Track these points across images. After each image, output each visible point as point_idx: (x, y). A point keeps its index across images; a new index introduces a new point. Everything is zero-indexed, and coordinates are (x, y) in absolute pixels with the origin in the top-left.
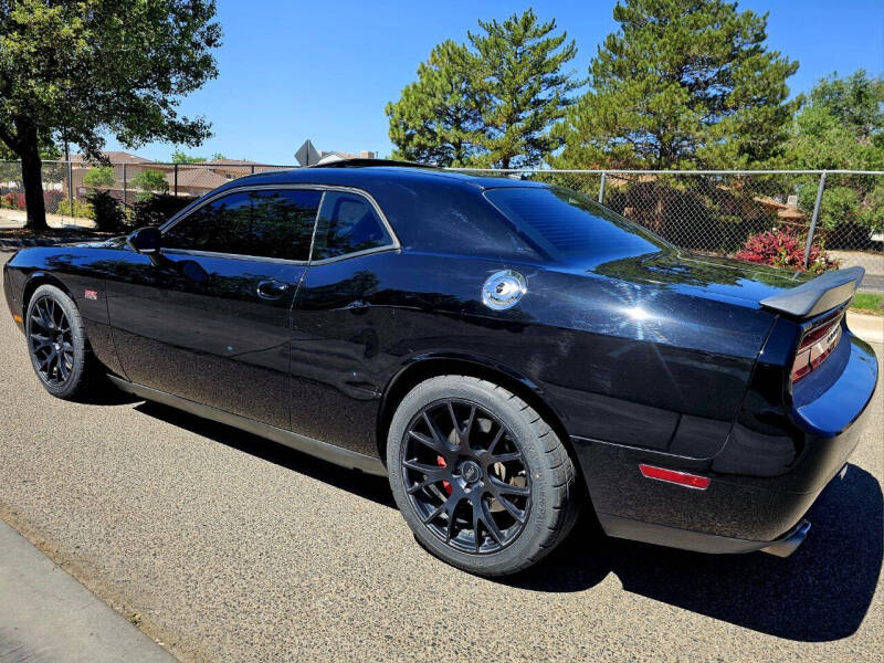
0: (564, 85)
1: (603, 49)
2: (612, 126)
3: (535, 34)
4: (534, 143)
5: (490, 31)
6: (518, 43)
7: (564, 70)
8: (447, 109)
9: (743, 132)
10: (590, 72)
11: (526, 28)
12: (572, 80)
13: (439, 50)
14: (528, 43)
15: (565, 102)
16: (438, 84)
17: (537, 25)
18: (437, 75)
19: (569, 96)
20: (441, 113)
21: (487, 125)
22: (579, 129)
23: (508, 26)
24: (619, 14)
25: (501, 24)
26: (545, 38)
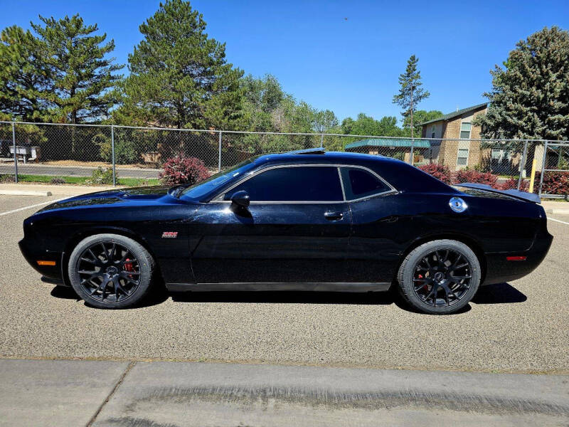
0: (109, 67)
1: (137, 49)
3: (84, 32)
4: (94, 103)
5: (49, 23)
6: (71, 35)
7: (107, 57)
8: (21, 74)
9: (224, 105)
10: (129, 61)
11: (78, 26)
12: (114, 63)
13: (8, 31)
14: (80, 37)
15: (113, 78)
16: (14, 56)
17: (86, 24)
18: (10, 49)
19: (113, 74)
20: (16, 76)
21: (54, 88)
23: (63, 23)
24: (144, 30)
25: (57, 20)
26: (92, 35)
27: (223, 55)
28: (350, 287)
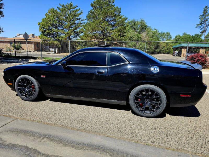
0: (80, 20)
1: (89, 12)
2: (93, 30)
3: (73, 8)
4: (76, 33)
5: (62, 6)
6: (69, 10)
7: (80, 16)
8: (54, 24)
9: (119, 31)
10: (87, 17)
11: (71, 6)
12: (82, 19)
13: (50, 10)
14: (72, 10)
15: (81, 24)
16: (51, 18)
17: (73, 6)
18: (50, 16)
19: (82, 22)
20: (52, 25)
21: (63, 28)
22: (87, 30)
23: (67, 6)
24: (92, 5)
25: (65, 5)
26: (75, 9)
27: (120, 12)
28: (109, 101)
